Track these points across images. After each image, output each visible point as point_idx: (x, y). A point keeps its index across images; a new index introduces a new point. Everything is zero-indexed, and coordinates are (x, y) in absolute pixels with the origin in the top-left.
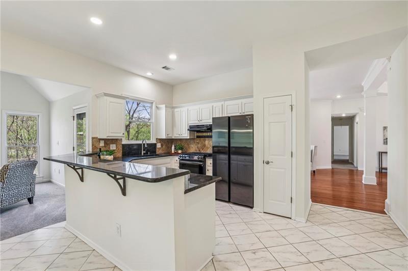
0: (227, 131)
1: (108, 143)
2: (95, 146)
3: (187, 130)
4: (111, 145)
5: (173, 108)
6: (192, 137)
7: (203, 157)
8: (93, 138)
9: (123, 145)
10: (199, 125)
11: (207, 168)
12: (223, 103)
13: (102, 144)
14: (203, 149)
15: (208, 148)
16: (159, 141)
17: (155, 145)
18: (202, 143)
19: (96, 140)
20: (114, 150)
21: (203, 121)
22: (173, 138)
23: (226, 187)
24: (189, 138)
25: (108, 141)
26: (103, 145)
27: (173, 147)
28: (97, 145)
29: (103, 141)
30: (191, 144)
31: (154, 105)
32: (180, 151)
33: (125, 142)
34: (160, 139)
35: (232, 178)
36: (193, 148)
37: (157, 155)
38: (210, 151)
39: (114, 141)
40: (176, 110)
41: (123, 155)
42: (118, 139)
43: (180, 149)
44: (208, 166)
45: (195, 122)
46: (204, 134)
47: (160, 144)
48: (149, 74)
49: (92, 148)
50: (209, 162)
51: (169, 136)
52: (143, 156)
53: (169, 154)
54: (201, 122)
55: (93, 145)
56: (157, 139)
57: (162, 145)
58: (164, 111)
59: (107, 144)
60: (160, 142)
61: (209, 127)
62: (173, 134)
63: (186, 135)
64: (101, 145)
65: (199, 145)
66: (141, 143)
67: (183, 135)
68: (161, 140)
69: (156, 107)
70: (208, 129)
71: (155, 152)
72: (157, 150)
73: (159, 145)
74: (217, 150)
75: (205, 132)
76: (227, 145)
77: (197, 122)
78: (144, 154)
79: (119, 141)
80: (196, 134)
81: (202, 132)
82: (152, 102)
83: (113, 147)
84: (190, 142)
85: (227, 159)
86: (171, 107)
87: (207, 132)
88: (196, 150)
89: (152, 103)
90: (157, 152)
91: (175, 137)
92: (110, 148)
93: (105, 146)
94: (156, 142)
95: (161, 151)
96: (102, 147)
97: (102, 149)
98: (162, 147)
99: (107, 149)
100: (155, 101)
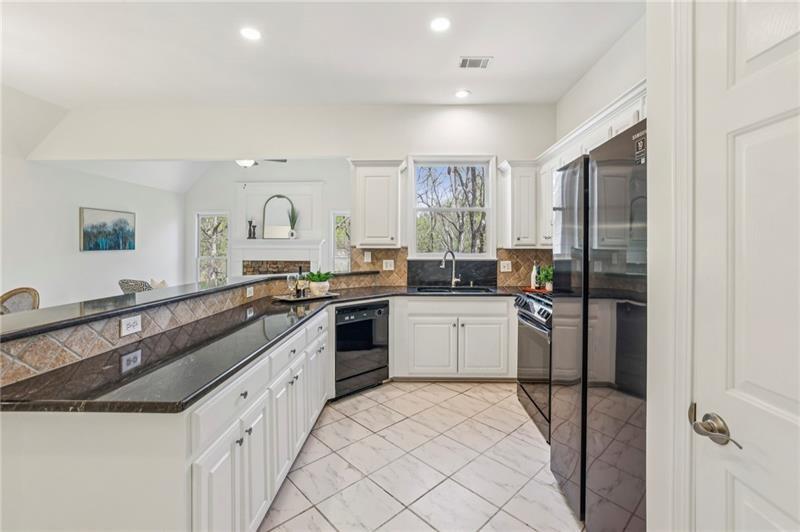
1: (380, 256)
2: (356, 262)
4: (384, 261)
8: (353, 247)
9: (409, 262)
13: (368, 258)
16: (505, 255)
17: (494, 265)
19: (356, 251)
20: (391, 272)
22: (539, 247)
25: (379, 254)
26: (370, 260)
28: (358, 260)
29: (369, 254)
32: (549, 286)
33: (413, 255)
34: (509, 251)
39: (390, 254)
40: (543, 169)
41: (408, 283)
42: (399, 249)
47: (509, 262)
48: (462, 95)
49: (351, 266)
51: (523, 241)
52: (454, 289)
55: (351, 260)
56: (498, 250)
57: (516, 267)
58: (510, 177)
59: (377, 259)
60: (510, 258)
62: (536, 238)
64: (366, 261)
66: (441, 258)
68: (512, 253)
69: (497, 168)
71: (494, 282)
72: (500, 277)
73: (505, 266)
78: (457, 283)
79: (400, 254)
82: (486, 159)
83: (388, 265)
89: (488, 162)
90: (499, 282)
91: (543, 245)
92: (382, 266)
93: (373, 263)
94: (497, 255)
95: (511, 282)
96: (368, 264)
97: (368, 269)
98: (517, 271)
99: (377, 268)
100: (492, 156)
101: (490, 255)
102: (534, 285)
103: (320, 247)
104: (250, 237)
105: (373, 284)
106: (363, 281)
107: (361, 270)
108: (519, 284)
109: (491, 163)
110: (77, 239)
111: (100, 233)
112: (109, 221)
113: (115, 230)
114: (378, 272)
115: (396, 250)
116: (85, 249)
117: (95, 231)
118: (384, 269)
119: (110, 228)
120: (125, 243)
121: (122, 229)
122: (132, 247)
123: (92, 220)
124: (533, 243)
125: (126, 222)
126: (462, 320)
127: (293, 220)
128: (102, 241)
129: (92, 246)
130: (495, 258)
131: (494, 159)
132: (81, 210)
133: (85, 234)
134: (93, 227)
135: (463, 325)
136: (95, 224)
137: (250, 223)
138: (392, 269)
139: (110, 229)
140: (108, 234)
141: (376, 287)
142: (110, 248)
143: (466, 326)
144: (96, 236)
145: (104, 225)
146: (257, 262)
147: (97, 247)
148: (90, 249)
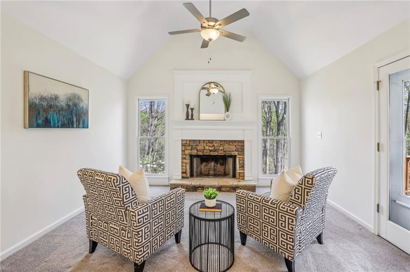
104: (187, 118)
110: (19, 112)
111: (51, 107)
112: (62, 93)
113: (68, 105)
116: (31, 126)
117: (45, 104)
119: (62, 102)
120: (78, 121)
121: (75, 105)
122: (86, 126)
123: (40, 89)
125: (79, 98)
127: (227, 104)
128: (53, 116)
129: (40, 122)
132: (26, 74)
133: (30, 106)
134: (42, 98)
136: (45, 94)
137: (188, 106)
139: (63, 104)
140: (60, 110)
142: (63, 126)
144: (45, 111)
145: (56, 98)
146: (195, 141)
147: (47, 124)
148: (38, 126)
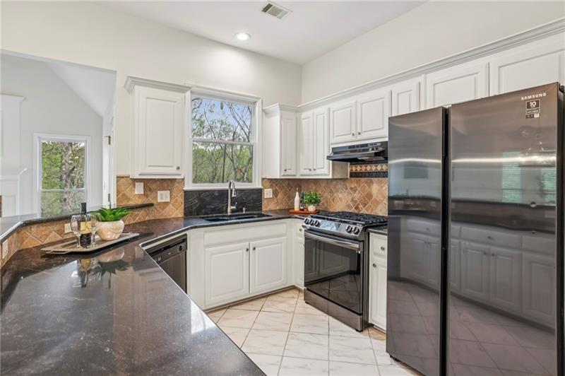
0: (440, 161)
1: (154, 186)
2: (124, 195)
3: (326, 157)
4: (159, 192)
5: (299, 111)
6: (338, 177)
7: (360, 228)
8: (119, 178)
9: (186, 192)
10: (354, 147)
11: (373, 258)
12: (421, 79)
13: (139, 189)
14: (365, 205)
15: (377, 203)
16: (268, 184)
17: (260, 192)
18: (363, 190)
19: (124, 182)
20: (166, 203)
21: (364, 136)
22: (298, 177)
23: (429, 308)
24: (330, 177)
25: (151, 185)
26: (142, 192)
27: (297, 198)
28: (127, 192)
29: (142, 184)
30: (337, 191)
31: (257, 108)
32: (311, 208)
33: (190, 186)
34: (271, 180)
35: (453, 284)
36: (342, 201)
37: (264, 216)
38: (382, 211)
39: (165, 184)
40: (304, 115)
41: (186, 214)
42: (176, 179)
43: (310, 202)
44: (376, 254)
45: (345, 139)
46: (368, 168)
47: (270, 190)
48: (242, 37)
49: (118, 200)
50: (379, 244)
51: (289, 172)
52: (230, 217)
53: (287, 213)
54: (359, 137)
55: (118, 192)
56: (263, 179)
57: (275, 193)
58: (279, 117)
59: (150, 190)
60: (271, 187)
61: (380, 149)
62: (297, 168)
63: (325, 171)
64: (137, 192)
65: (357, 196)
67: (318, 171)
68: (273, 182)
69: (263, 110)
70: (376, 154)
71: (260, 208)
72: (264, 203)
73: (268, 193)
74: (402, 207)
75: (370, 162)
76: (438, 194)
77: (350, 137)
78: (233, 211)
79: (176, 184)
80: (350, 168)
81: (363, 162)
82: (254, 100)
83: (163, 196)
84: (335, 187)
85: (439, 232)
86: (293, 109)
87: (376, 162)
88: (349, 206)
89: (255, 103)
90: (263, 207)
91: (302, 175)
92: (156, 198)
93: (145, 195)
94: (262, 185)
95: (272, 206)
96: (140, 196)
97: (139, 202)
98: (276, 197)
99: (150, 200)
100: (259, 99)
101: (257, 184)
102: (297, 207)
103: (18, 177)
105: (147, 219)
106: (137, 215)
107: (132, 203)
108: (278, 208)
109: (257, 104)
114: (152, 205)
115: (173, 181)
118: (159, 200)
124: (294, 173)
126: (253, 244)
130: (260, 186)
131: (260, 101)
135: (254, 249)
138: (168, 200)
141: (149, 221)
143: (256, 249)
